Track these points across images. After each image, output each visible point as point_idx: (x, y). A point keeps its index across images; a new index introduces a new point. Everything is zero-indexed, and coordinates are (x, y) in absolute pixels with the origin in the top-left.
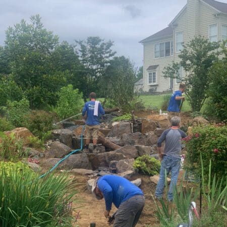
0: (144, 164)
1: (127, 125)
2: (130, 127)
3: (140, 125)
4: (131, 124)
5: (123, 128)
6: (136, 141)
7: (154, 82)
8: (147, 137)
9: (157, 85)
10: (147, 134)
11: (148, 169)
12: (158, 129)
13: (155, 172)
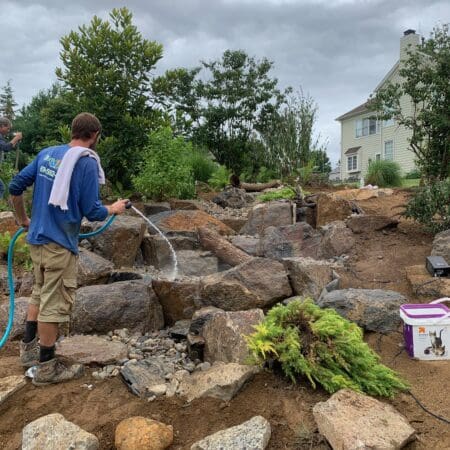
0: (293, 340)
1: (283, 208)
2: (289, 214)
3: (314, 207)
4: (292, 207)
5: (273, 214)
6: (296, 245)
7: (355, 168)
8: (324, 233)
9: (359, 172)
10: (326, 228)
11: (307, 366)
12: (354, 215)
13: (337, 379)
